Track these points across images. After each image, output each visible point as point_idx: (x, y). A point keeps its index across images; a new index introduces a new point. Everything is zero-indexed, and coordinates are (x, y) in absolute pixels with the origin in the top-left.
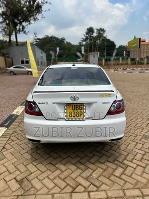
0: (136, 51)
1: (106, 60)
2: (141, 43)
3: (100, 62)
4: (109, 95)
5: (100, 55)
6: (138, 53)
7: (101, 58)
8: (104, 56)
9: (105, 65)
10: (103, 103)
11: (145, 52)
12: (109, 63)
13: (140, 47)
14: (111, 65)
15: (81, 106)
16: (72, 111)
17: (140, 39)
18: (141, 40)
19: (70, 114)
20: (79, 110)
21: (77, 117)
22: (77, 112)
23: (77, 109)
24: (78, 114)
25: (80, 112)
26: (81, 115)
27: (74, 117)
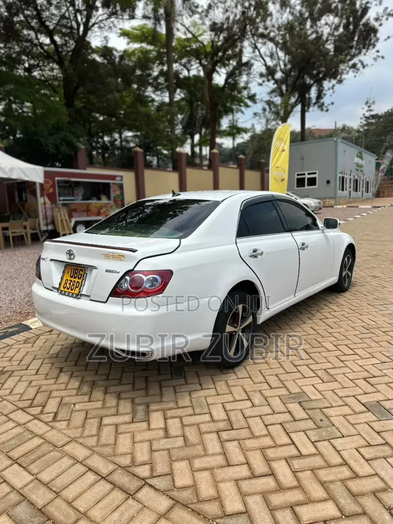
4: (121, 257)
10: (107, 271)
15: (81, 272)
16: (69, 278)
19: (66, 283)
20: (77, 278)
21: (72, 290)
22: (74, 281)
23: (76, 276)
24: (73, 285)
25: (78, 282)
26: (76, 287)
27: (68, 289)
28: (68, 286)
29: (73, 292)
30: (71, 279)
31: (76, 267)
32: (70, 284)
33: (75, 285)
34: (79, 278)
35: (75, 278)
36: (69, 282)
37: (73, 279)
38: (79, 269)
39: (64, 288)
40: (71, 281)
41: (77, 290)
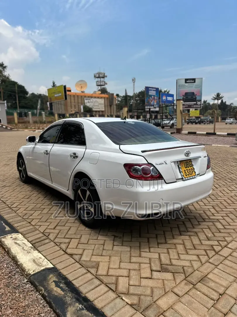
0: (61, 104)
1: (20, 115)
2: (68, 93)
3: (10, 117)
5: (8, 107)
6: (63, 106)
7: (11, 111)
8: (16, 108)
9: (19, 122)
11: (73, 106)
12: (26, 119)
13: (66, 98)
14: (29, 122)
15: (190, 163)
17: (65, 87)
18: (67, 89)
19: (185, 173)
20: (190, 167)
21: (191, 174)
22: (189, 169)
23: (188, 166)
24: (190, 172)
25: (191, 169)
26: (192, 172)
27: (189, 175)
28: (188, 173)
29: (192, 175)
30: (187, 169)
31: (186, 161)
32: (188, 172)
33: (191, 171)
34: (191, 167)
35: (188, 167)
36: (187, 171)
37: (188, 169)
38: (188, 161)
39: (186, 176)
40: (187, 170)
41: (194, 173)
